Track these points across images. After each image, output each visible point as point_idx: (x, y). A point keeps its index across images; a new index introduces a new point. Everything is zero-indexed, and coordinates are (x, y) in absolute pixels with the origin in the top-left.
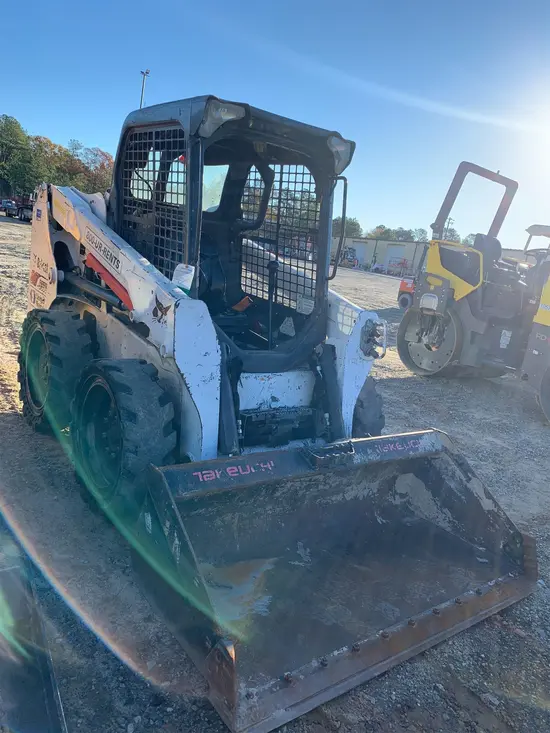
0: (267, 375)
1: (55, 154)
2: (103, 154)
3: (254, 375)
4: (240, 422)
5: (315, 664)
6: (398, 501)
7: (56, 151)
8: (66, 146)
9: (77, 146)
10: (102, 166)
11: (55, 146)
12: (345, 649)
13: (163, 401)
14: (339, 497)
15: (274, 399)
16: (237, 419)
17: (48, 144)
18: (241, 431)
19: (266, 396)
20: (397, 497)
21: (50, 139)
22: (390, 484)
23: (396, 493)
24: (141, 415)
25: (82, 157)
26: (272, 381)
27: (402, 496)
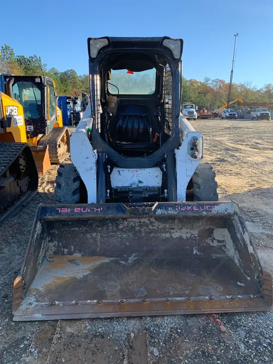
0: (135, 169)
1: (198, 86)
2: (220, 81)
3: (128, 169)
4: (108, 191)
5: (74, 302)
6: (215, 244)
7: (199, 84)
8: (203, 81)
9: (207, 80)
10: (220, 87)
11: (198, 82)
12: (95, 301)
13: (75, 180)
14: (168, 235)
15: (140, 182)
16: (107, 189)
17: (196, 82)
18: (108, 195)
19: (136, 180)
20: (215, 242)
21: (196, 80)
22: (210, 232)
23: (214, 239)
24: (63, 185)
25: (210, 84)
26: (138, 173)
27: (219, 241)
